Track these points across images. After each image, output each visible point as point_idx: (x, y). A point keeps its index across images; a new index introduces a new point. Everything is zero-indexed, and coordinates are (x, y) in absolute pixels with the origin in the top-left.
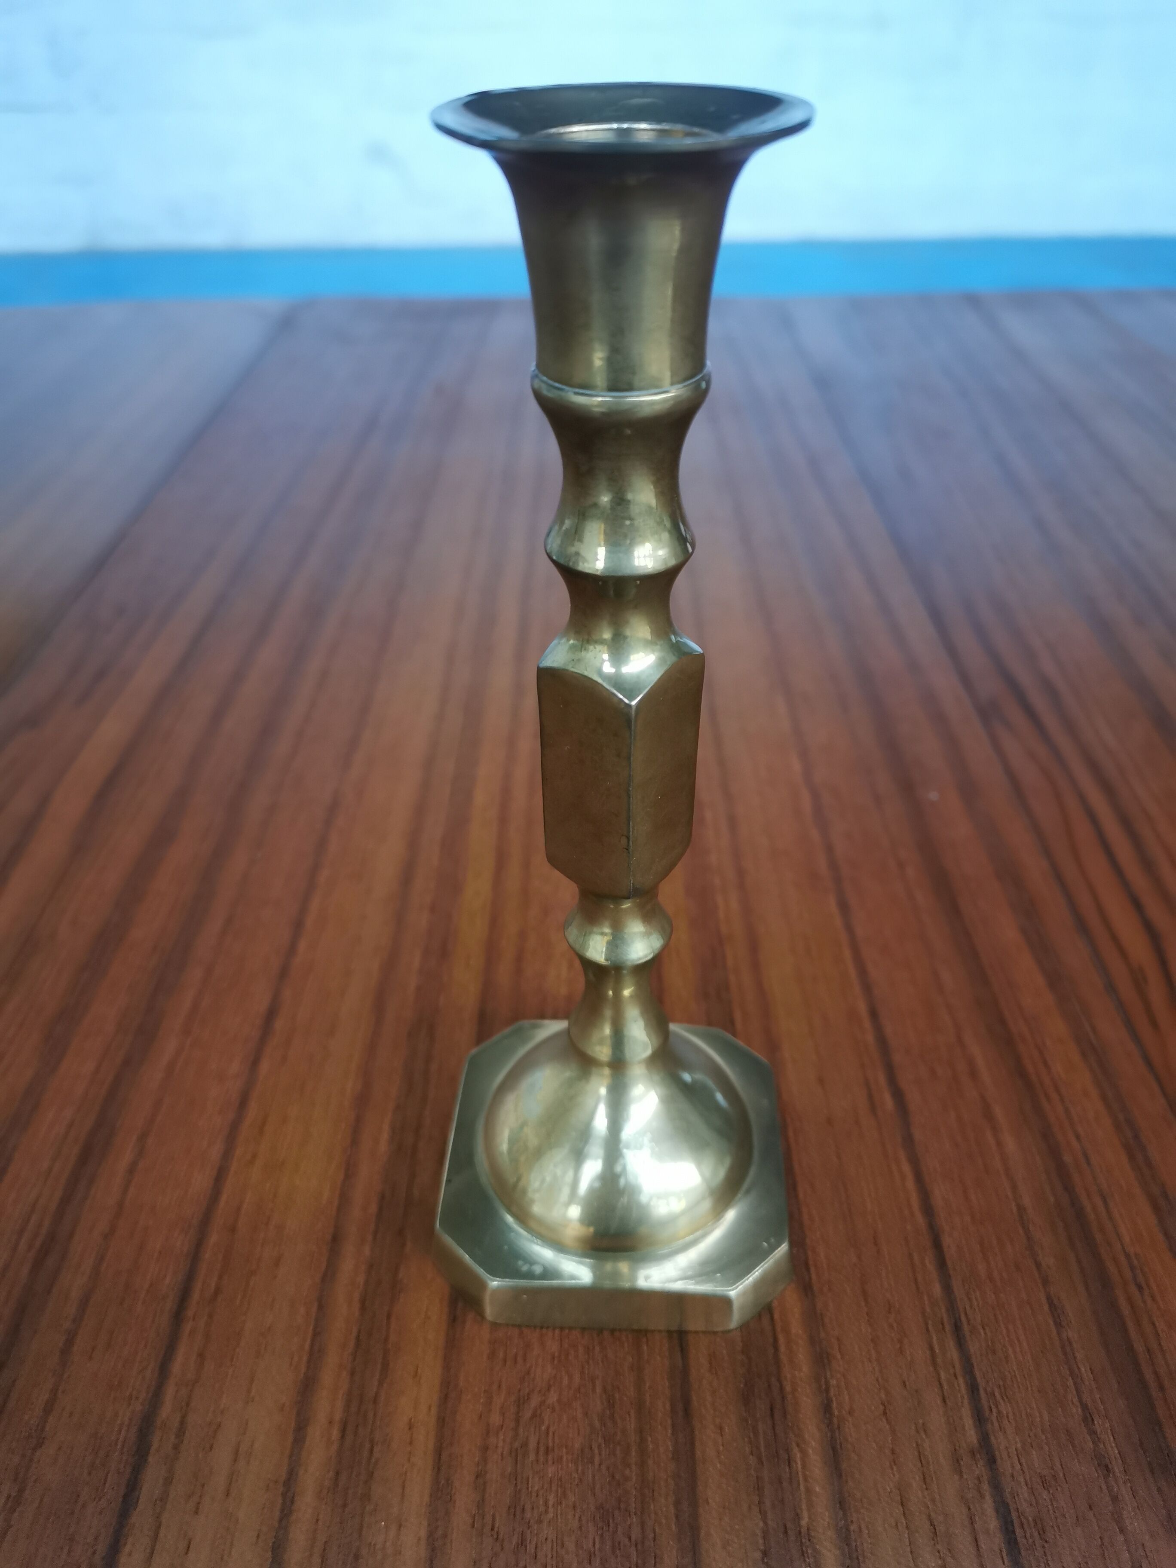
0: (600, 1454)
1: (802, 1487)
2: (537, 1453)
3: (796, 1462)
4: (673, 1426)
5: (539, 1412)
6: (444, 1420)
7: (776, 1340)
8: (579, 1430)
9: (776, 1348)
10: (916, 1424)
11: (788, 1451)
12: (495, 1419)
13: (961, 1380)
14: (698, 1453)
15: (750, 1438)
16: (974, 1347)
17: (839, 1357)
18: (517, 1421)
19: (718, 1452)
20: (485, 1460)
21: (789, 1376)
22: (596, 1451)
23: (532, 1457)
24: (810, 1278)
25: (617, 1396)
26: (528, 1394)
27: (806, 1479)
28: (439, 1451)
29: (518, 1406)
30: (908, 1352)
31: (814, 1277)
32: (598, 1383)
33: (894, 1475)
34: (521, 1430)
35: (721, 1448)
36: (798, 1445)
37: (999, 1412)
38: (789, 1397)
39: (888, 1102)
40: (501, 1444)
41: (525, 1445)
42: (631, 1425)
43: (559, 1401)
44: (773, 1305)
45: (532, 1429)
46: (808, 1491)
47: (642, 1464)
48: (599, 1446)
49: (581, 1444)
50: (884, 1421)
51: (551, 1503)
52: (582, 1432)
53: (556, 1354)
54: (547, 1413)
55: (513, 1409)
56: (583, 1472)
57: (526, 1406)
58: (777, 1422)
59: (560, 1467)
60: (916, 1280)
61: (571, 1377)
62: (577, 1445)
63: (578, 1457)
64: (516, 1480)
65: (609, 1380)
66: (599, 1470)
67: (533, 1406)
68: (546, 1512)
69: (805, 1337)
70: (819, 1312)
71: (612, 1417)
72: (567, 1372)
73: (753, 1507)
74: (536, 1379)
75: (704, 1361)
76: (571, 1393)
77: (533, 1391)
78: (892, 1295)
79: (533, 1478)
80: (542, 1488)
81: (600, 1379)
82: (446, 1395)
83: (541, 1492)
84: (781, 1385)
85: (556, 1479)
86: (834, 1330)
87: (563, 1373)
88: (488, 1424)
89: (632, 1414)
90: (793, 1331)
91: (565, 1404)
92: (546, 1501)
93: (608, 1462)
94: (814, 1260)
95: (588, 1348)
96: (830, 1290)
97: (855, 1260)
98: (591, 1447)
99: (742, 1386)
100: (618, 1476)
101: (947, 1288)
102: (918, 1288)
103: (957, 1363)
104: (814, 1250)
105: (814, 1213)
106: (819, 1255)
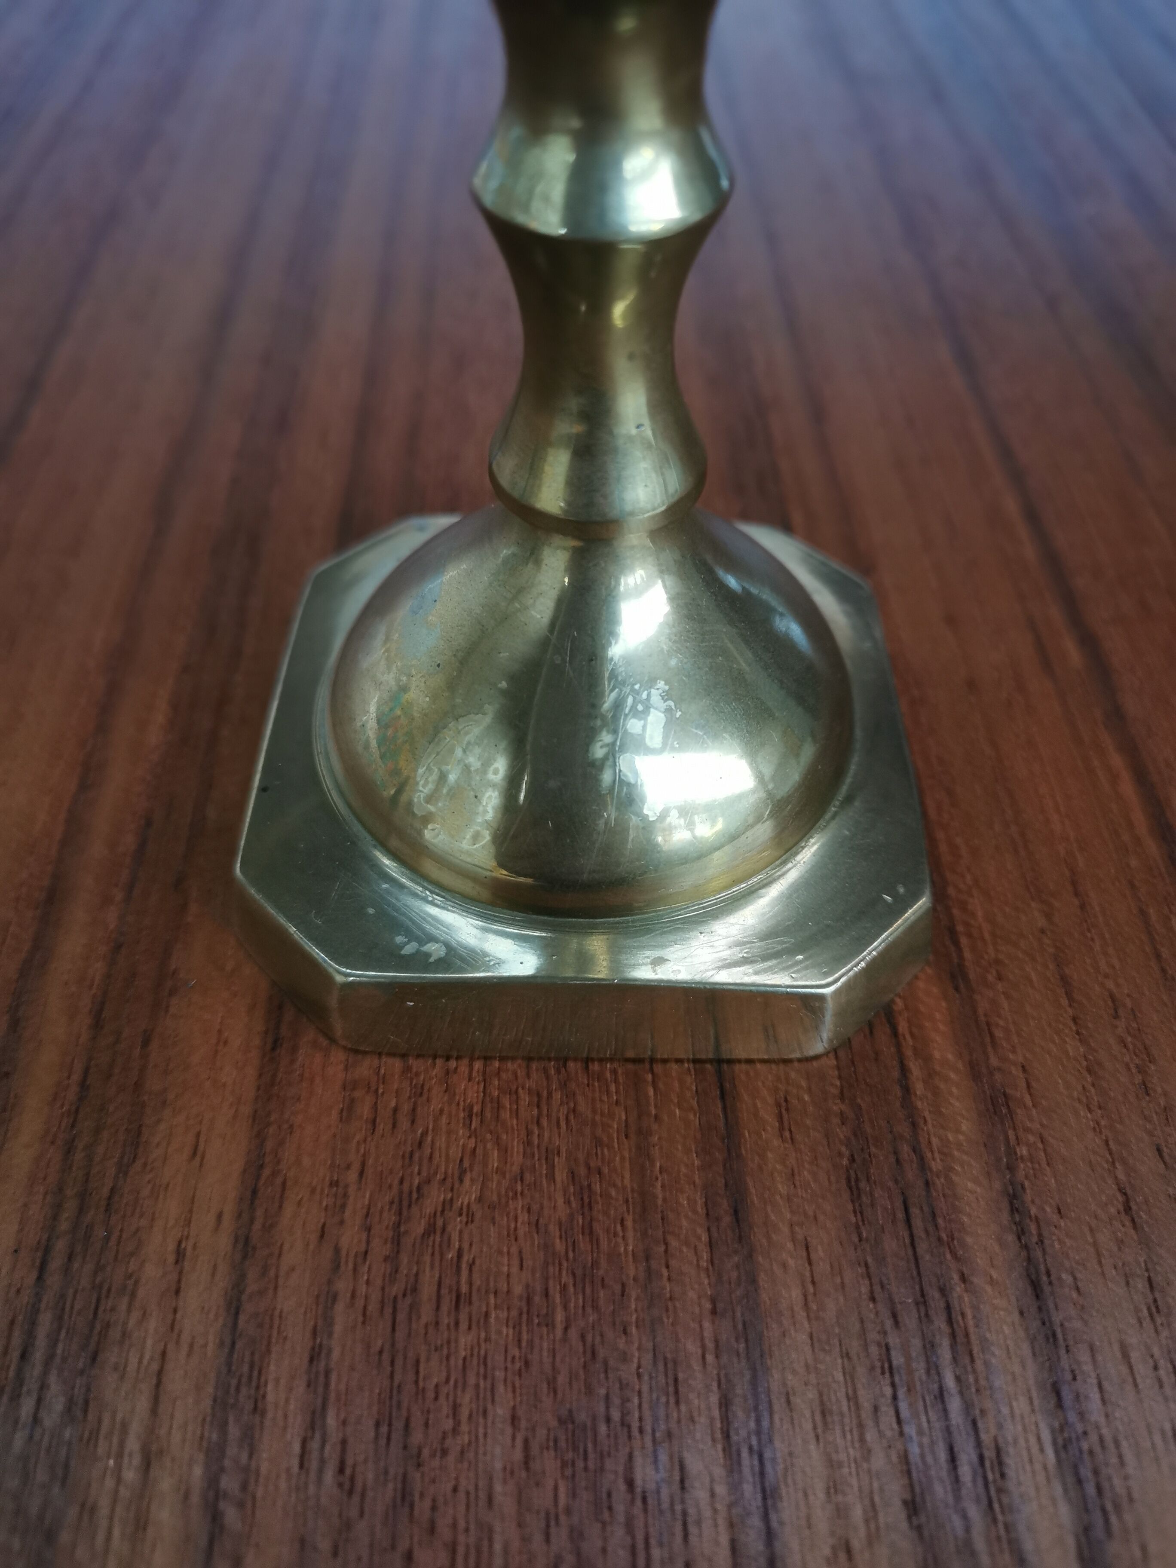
0: (565, 1307)
1: (978, 1364)
2: (438, 1308)
3: (962, 1313)
4: (711, 1243)
5: (440, 1223)
6: (247, 1243)
7: (904, 1070)
8: (521, 1258)
9: (907, 1090)
11: (943, 1290)
12: (351, 1238)
14: (766, 1300)
15: (866, 1265)
17: (1028, 1100)
18: (397, 1241)
19: (805, 1295)
21: (935, 1141)
22: (558, 1300)
23: (426, 1314)
24: (961, 957)
25: (597, 1188)
26: (419, 1189)
29: (400, 1213)
30: (1159, 1090)
31: (967, 954)
32: (560, 1163)
33: (1158, 1332)
34: (404, 1259)
35: (811, 1289)
36: (963, 1278)
38: (940, 1182)
40: (362, 1289)
41: (413, 1289)
42: (629, 1245)
43: (480, 1200)
44: (895, 1008)
45: (427, 1258)
47: (652, 1325)
48: (564, 1288)
49: (527, 1286)
50: (1128, 1223)
51: (464, 1413)
52: (528, 1263)
53: (476, 1109)
54: (456, 1224)
55: (390, 1218)
56: (531, 1343)
57: (415, 1209)
58: (919, 1232)
59: (483, 1335)
60: (1158, 956)
61: (504, 1151)
62: (518, 1290)
63: (521, 1314)
64: (392, 1363)
65: (581, 1156)
66: (565, 1339)
67: (429, 1210)
68: (455, 1431)
69: (960, 1065)
70: (982, 1018)
71: (589, 1231)
72: (498, 1142)
73: (883, 1409)
74: (436, 1155)
75: (769, 1117)
76: (505, 1183)
77: (428, 1181)
78: (1118, 985)
79: (428, 1359)
80: (447, 1381)
81: (564, 1154)
82: (255, 1192)
83: (444, 1390)
84: (922, 1159)
85: (475, 1361)
86: (1014, 1051)
87: (489, 1146)
88: (337, 1250)
89: (629, 1223)
90: (937, 1055)
91: (492, 1207)
92: (455, 1408)
93: (582, 1323)
94: (967, 924)
95: (539, 1095)
96: (1000, 978)
97: (1041, 922)
98: (546, 1294)
99: (845, 1162)
100: (603, 1352)
102: (1163, 971)
104: (963, 907)
105: (960, 842)
106: (973, 915)
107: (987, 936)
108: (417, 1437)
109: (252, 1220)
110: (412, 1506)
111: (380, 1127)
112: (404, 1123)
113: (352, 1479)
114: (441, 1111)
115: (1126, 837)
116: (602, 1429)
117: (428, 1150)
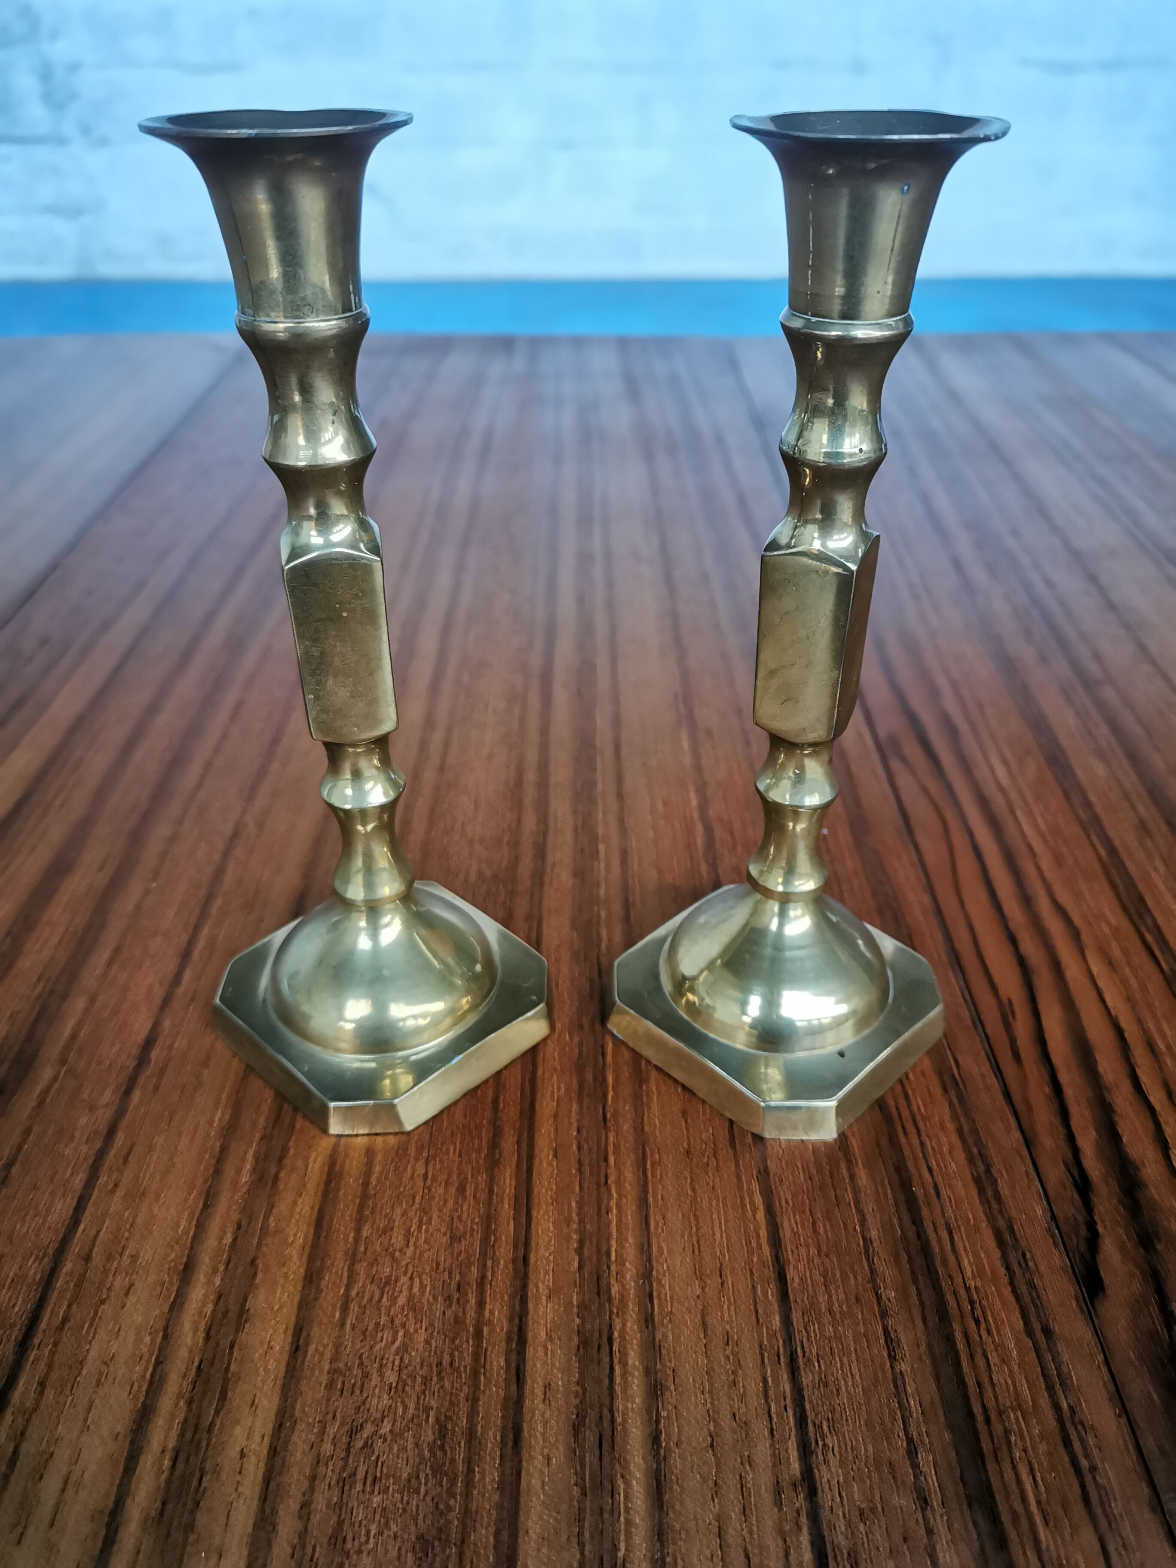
0: (426, 1484)
1: (622, 1519)
2: (364, 1484)
3: (619, 1494)
4: (502, 1457)
5: (370, 1442)
6: (275, 1450)
7: (612, 1371)
8: (407, 1461)
9: (612, 1381)
10: (741, 1457)
11: (612, 1482)
12: (327, 1448)
13: (790, 1412)
14: (524, 1483)
15: (576, 1469)
16: (806, 1379)
17: (672, 1387)
18: (348, 1451)
19: (543, 1483)
20: (312, 1489)
21: (621, 1407)
22: (423, 1481)
23: (359, 1487)
24: (653, 1309)
25: (449, 1426)
26: (362, 1425)
27: (627, 1510)
28: (267, 1480)
29: (351, 1437)
30: (741, 1385)
31: (656, 1308)
32: (432, 1413)
33: (714, 1507)
34: (351, 1460)
35: (547, 1479)
36: (623, 1477)
37: (825, 1445)
38: (620, 1428)
40: (330, 1473)
41: (354, 1474)
42: (461, 1455)
43: (391, 1431)
45: (362, 1459)
46: (628, 1522)
47: (467, 1494)
48: (427, 1476)
49: (409, 1474)
50: (711, 1452)
51: (372, 1533)
52: (411, 1461)
53: (394, 1385)
54: (378, 1444)
55: (345, 1439)
56: (408, 1503)
57: (358, 1435)
58: (605, 1453)
59: (385, 1497)
60: (757, 1312)
61: (405, 1407)
62: (405, 1476)
63: (404, 1488)
64: (341, 1510)
65: (443, 1410)
66: (424, 1500)
67: (365, 1436)
68: (367, 1542)
69: (641, 1367)
70: (657, 1344)
71: (442, 1448)
72: (403, 1402)
73: (572, 1539)
74: (372, 1408)
76: (404, 1423)
77: (366, 1421)
78: (731, 1328)
79: (358, 1508)
80: (366, 1518)
81: (435, 1409)
82: (281, 1425)
83: (364, 1523)
84: (613, 1415)
85: (380, 1509)
86: (670, 1362)
87: (399, 1404)
88: (319, 1454)
89: (462, 1445)
90: (630, 1362)
91: (397, 1435)
92: (368, 1532)
93: (434, 1492)
94: (659, 1293)
95: (426, 1379)
96: (671, 1321)
97: (699, 1292)
98: (418, 1477)
99: (574, 1417)
100: (442, 1506)
101: (787, 1321)
102: (758, 1321)
103: (788, 1395)
104: (659, 1282)
105: (664, 1245)
106: (664, 1287)
107: (669, 1298)
108: (349, 1545)
109: (279, 1439)
111: (345, 1393)
112: (357, 1392)
114: (376, 1386)
115: (754, 1244)
116: (436, 1544)
117: (367, 1406)
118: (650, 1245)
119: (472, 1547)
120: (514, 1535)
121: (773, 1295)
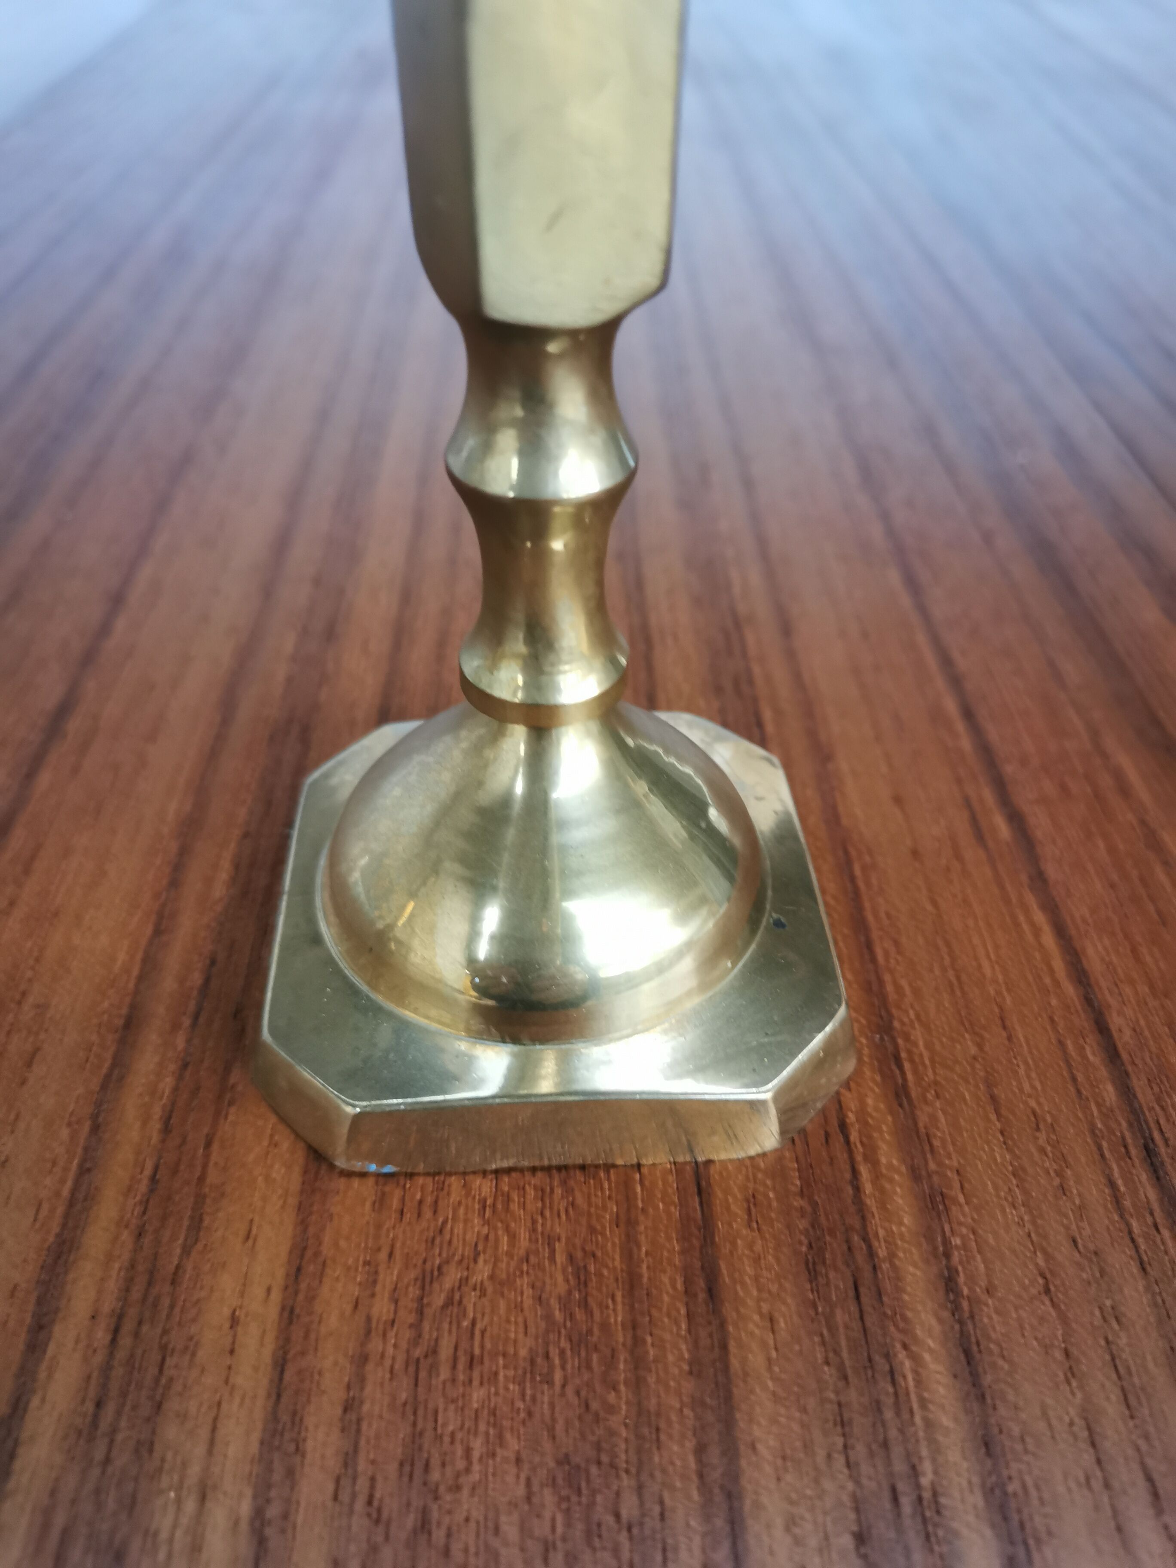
0: (563, 1368)
1: (918, 1419)
2: (454, 1367)
3: (904, 1377)
4: (689, 1316)
5: (457, 1297)
6: (292, 1311)
7: (855, 1172)
8: (526, 1327)
9: (858, 1190)
10: (1100, 1308)
11: (888, 1357)
12: (381, 1308)
14: (735, 1364)
15: (822, 1335)
17: (962, 1199)
18: (420, 1312)
19: (769, 1360)
20: (361, 1379)
21: (881, 1233)
22: (557, 1361)
23: (444, 1373)
24: (905, 1079)
25: (592, 1268)
26: (440, 1268)
27: (923, 1403)
28: (280, 1364)
29: (423, 1288)
30: (1075, 1191)
31: (910, 1076)
32: (560, 1247)
33: (1073, 1394)
34: (426, 1326)
35: (774, 1354)
36: (905, 1347)
38: (885, 1266)
39: (1003, 829)
40: (390, 1351)
41: (434, 1351)
42: (618, 1316)
43: (492, 1277)
44: (848, 1121)
45: (446, 1326)
46: (929, 1424)
47: (638, 1383)
48: (562, 1352)
49: (531, 1350)
50: (1048, 1302)
51: (476, 1455)
52: (532, 1330)
53: (489, 1202)
54: (471, 1299)
55: (414, 1292)
56: (534, 1399)
57: (436, 1285)
58: (867, 1308)
59: (493, 1390)
60: (1074, 1079)
61: (513, 1237)
62: (523, 1352)
63: (525, 1373)
64: (415, 1413)
65: (578, 1242)
66: (563, 1394)
67: (447, 1286)
68: (468, 1470)
69: (903, 1169)
70: (922, 1130)
71: (584, 1304)
72: (507, 1229)
73: (836, 1455)
74: (455, 1240)
75: (738, 1209)
76: (513, 1264)
77: (448, 1262)
78: (1039, 1103)
79: (446, 1410)
80: (462, 1427)
81: (563, 1240)
82: (299, 1269)
83: (459, 1436)
84: (870, 1247)
85: (486, 1411)
86: (950, 1158)
87: (500, 1232)
88: (369, 1319)
89: (619, 1298)
90: (883, 1160)
91: (502, 1284)
92: (468, 1451)
93: (577, 1381)
94: (909, 1052)
95: (543, 1191)
96: (938, 1096)
97: (973, 1050)
98: (547, 1356)
99: (804, 1249)
100: (595, 1405)
101: (1126, 1092)
102: (1079, 1092)
103: (1156, 1206)
104: (907, 1037)
105: (904, 983)
106: (915, 1044)
107: (927, 1062)
108: (435, 1475)
109: (296, 1293)
110: (430, 1533)
111: (407, 1216)
112: (428, 1213)
113: (379, 1510)
114: (460, 1203)
115: (1047, 980)
116: (594, 1470)
117: (447, 1237)
118: (881, 983)
119: (658, 1474)
120: (731, 1452)
121: (1094, 1054)
